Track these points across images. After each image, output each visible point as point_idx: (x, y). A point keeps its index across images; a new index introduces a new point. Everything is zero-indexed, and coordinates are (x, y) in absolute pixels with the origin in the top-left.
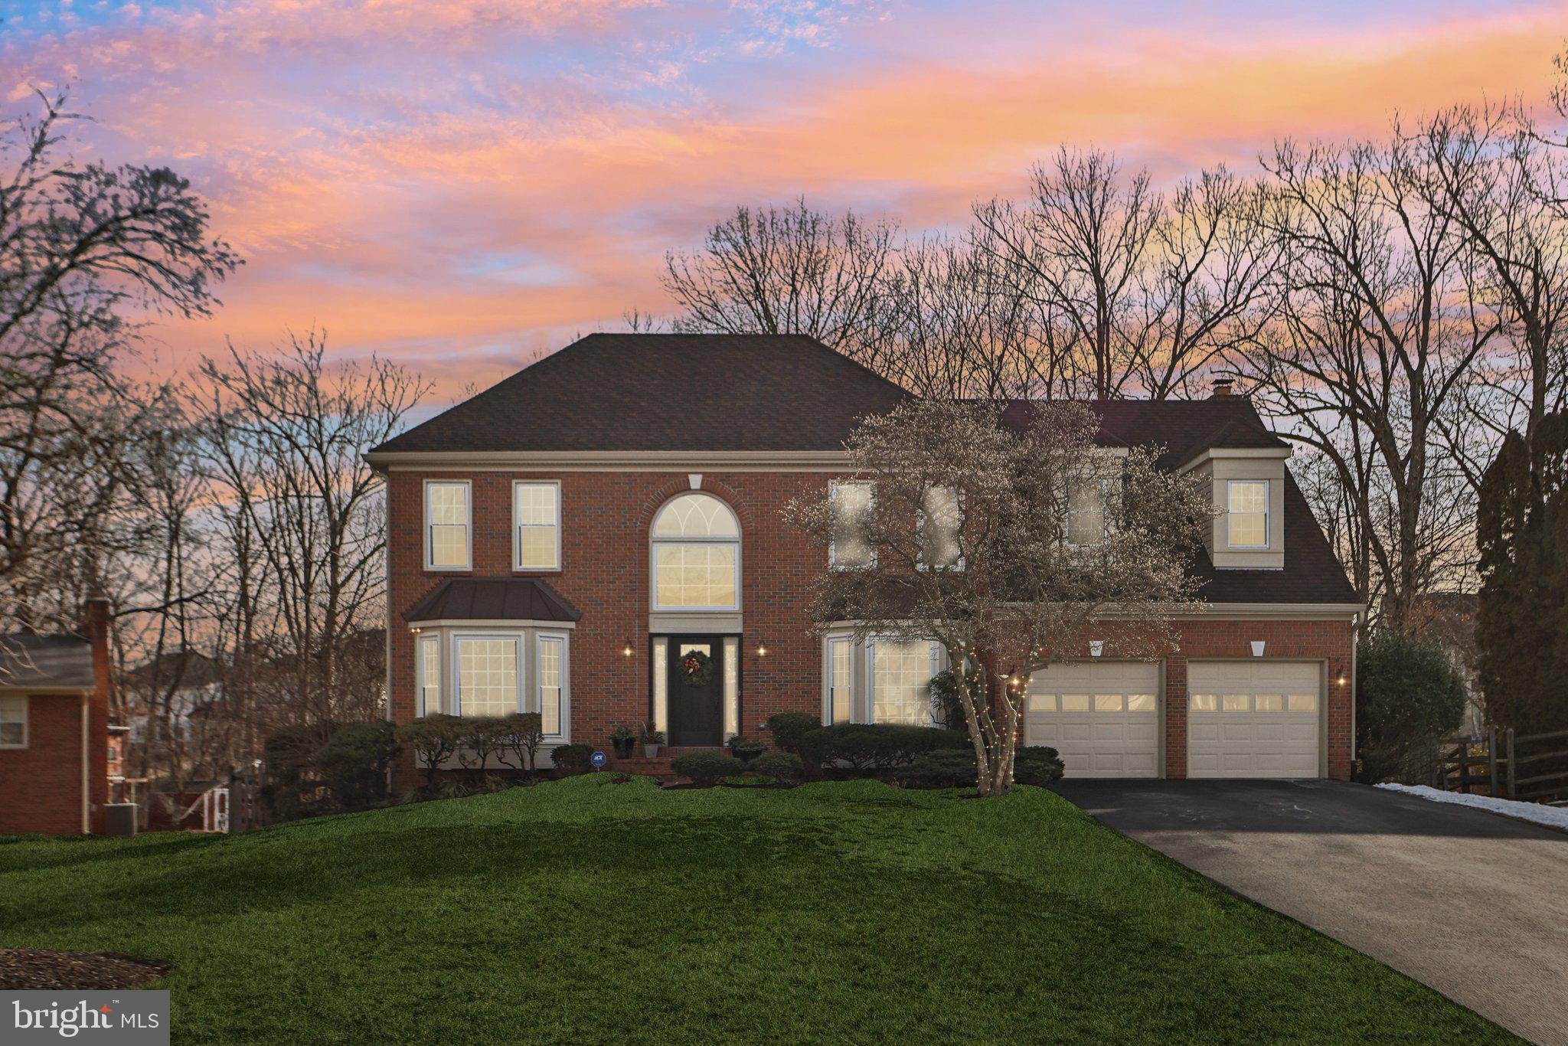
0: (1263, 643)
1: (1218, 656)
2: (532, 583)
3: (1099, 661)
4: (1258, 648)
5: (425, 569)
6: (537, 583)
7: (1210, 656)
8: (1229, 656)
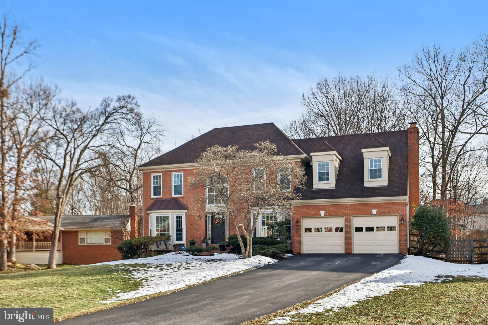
0: (376, 210)
1: (361, 215)
2: (176, 200)
3: (322, 217)
4: (374, 212)
5: (151, 197)
6: (178, 200)
7: (359, 215)
8: (365, 215)
